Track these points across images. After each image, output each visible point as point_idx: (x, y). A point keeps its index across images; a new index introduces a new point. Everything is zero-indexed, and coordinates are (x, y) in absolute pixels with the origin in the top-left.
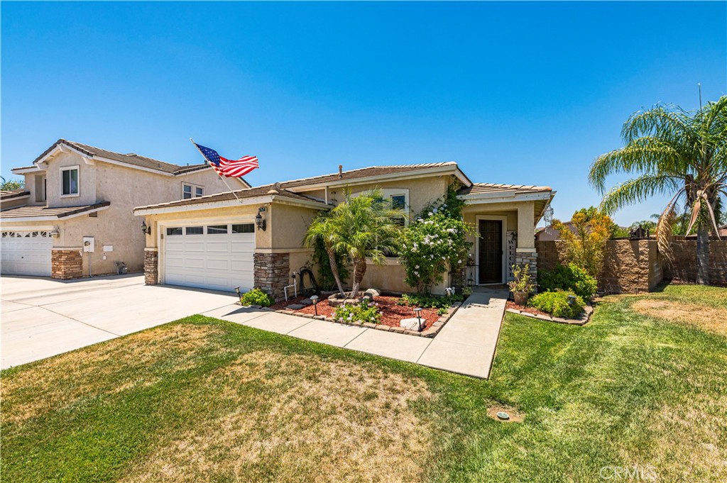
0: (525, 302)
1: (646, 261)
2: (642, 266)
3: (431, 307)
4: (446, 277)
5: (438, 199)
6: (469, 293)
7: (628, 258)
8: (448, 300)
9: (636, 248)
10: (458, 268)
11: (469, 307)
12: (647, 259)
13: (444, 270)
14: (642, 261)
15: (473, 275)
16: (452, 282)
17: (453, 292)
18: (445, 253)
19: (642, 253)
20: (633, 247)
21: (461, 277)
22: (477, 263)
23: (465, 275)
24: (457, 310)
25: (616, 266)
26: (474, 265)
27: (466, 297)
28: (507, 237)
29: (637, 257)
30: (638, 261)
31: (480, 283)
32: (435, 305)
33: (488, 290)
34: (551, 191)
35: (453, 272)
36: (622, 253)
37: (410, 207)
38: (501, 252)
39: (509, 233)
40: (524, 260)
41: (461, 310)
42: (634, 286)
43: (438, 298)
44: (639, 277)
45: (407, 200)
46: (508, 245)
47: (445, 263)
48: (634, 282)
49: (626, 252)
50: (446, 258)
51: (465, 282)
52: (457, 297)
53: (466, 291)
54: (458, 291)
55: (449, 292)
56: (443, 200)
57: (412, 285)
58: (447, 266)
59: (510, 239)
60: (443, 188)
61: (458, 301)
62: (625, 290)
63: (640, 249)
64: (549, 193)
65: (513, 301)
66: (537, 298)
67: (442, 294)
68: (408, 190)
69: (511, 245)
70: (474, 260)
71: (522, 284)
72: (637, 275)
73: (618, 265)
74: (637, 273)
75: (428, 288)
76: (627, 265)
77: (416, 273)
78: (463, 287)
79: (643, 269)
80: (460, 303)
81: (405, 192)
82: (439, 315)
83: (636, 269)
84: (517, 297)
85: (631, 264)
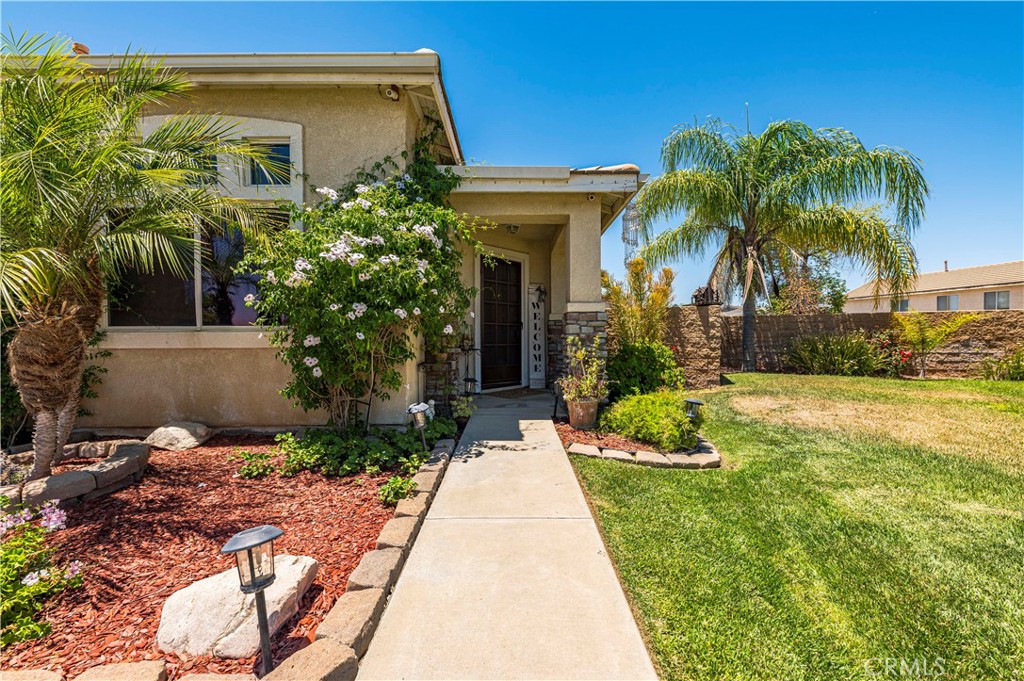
0: (595, 423)
1: (717, 338)
2: (713, 345)
3: (363, 469)
4: (410, 374)
5: (388, 159)
6: (468, 412)
7: (694, 335)
8: (418, 439)
9: (704, 318)
10: (441, 352)
11: (480, 454)
12: (718, 334)
13: (408, 355)
14: (713, 337)
15: (470, 371)
16: (427, 388)
17: (431, 414)
18: (405, 297)
19: (713, 326)
20: (701, 317)
21: (449, 376)
22: (478, 345)
23: (457, 369)
24: (444, 469)
25: (679, 348)
26: (472, 348)
27: (462, 424)
28: (529, 296)
29: (706, 332)
30: (708, 338)
31: (483, 388)
32: (375, 462)
33: (503, 401)
34: (637, 173)
35: (428, 363)
36: (687, 327)
37: (305, 177)
38: (519, 325)
39: (533, 288)
40: (584, 329)
41: (457, 467)
42: (703, 377)
43: (388, 436)
44: (709, 363)
45: (296, 155)
46: (532, 311)
47: (409, 332)
48: (702, 371)
49: (692, 324)
50: (410, 314)
51: (459, 386)
52: (442, 428)
53: (462, 407)
54: (443, 410)
55: (420, 417)
56: (402, 164)
57: (310, 403)
58: (414, 343)
59: (534, 299)
60: (402, 131)
61: (444, 436)
62: (691, 385)
63: (711, 320)
64: (634, 177)
65: (567, 421)
66: (621, 410)
67: (401, 421)
68: (300, 127)
69: (536, 310)
70: (473, 339)
71: (589, 381)
72: (706, 361)
73: (682, 346)
74: (707, 356)
75: (363, 409)
76: (693, 345)
77: (310, 361)
78: (452, 398)
79: (713, 349)
80: (450, 443)
81: (290, 131)
82: (388, 505)
83: (705, 351)
84: (577, 411)
85: (699, 343)
